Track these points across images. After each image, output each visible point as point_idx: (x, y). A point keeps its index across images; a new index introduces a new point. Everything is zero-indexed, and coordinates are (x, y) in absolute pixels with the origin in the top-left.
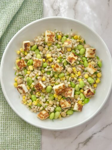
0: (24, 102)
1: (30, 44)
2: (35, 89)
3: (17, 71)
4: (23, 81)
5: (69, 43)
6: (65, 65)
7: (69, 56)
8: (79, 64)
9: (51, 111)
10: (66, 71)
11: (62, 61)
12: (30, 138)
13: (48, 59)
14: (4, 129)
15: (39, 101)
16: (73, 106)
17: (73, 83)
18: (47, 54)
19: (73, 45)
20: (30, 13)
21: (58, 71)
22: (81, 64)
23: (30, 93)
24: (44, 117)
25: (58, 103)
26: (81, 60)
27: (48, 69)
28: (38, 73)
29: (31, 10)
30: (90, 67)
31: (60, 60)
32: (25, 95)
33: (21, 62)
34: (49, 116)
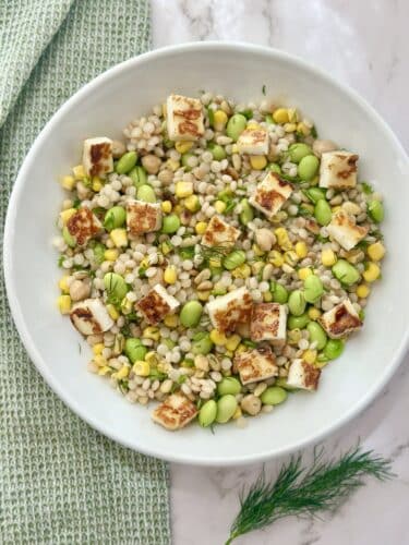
0: (100, 367)
1: (111, 147)
2: (139, 314)
3: (65, 253)
4: (93, 287)
5: (258, 137)
6: (245, 219)
7: (259, 187)
8: (298, 215)
9: (202, 395)
10: (253, 242)
11: (235, 205)
12: (129, 503)
13: (182, 202)
14: (27, 475)
15: (155, 361)
16: (283, 372)
17: (279, 288)
18: (175, 184)
19: (273, 146)
20: (103, 36)
21: (224, 245)
22: (307, 214)
23: (121, 332)
24: (177, 417)
25: (227, 364)
26: (305, 199)
27: (183, 237)
28: (146, 255)
29: (107, 24)
30: (340, 224)
31: (228, 204)
32: (103, 342)
33: (80, 218)
34: (198, 416)
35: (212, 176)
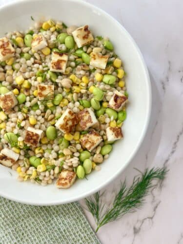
0: (24, 177)
2: (28, 145)
6: (53, 79)
7: (52, 62)
8: (76, 66)
9: (74, 166)
10: (62, 88)
11: (46, 75)
12: (70, 230)
13: (22, 86)
14: (19, 241)
15: (46, 162)
16: (105, 137)
17: (84, 101)
18: (15, 80)
19: (49, 41)
22: (80, 63)
23: (25, 157)
24: (67, 181)
25: (79, 147)
26: (75, 57)
27: (30, 101)
28: (18, 117)
30: (95, 59)
31: (42, 76)
32: (19, 166)
34: (77, 176)
35: (30, 68)
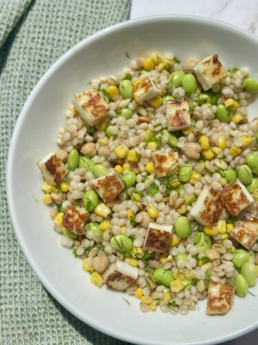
0: (149, 304)
2: (150, 251)
3: (73, 246)
4: (107, 254)
5: (146, 85)
6: (173, 143)
7: (167, 117)
9: (229, 275)
11: (161, 138)
13: (126, 159)
15: (181, 275)
18: (114, 151)
21: (173, 168)
23: (146, 271)
24: (224, 302)
27: (143, 181)
28: (128, 209)
31: (156, 141)
32: (139, 286)
33: (69, 216)
35: (133, 130)
